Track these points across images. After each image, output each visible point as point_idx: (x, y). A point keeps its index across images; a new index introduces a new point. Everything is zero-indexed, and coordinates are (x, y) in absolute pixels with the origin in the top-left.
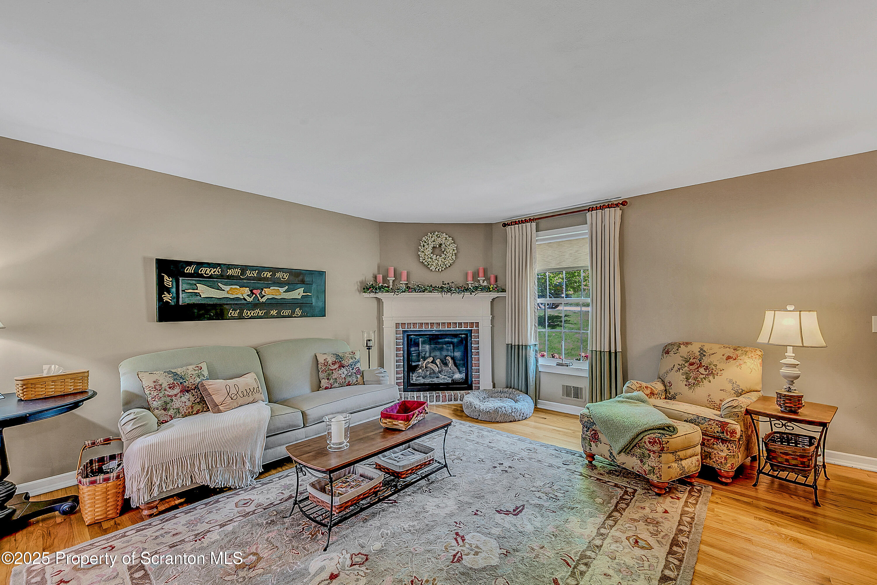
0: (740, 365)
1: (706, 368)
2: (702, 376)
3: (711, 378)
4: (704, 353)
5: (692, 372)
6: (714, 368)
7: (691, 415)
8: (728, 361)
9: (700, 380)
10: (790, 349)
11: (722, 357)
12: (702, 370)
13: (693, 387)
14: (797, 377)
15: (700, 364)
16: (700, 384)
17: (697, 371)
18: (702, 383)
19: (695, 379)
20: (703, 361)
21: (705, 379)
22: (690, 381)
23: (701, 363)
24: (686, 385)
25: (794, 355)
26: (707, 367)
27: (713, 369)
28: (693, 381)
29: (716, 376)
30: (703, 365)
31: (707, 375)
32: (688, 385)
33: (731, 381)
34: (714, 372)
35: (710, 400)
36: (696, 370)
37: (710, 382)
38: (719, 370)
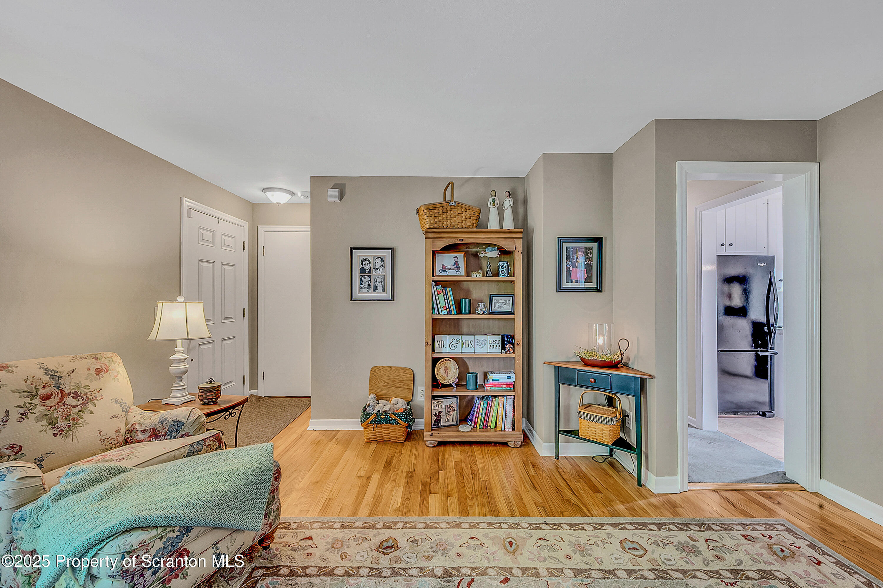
0: (116, 376)
1: (76, 396)
2: (77, 409)
3: (90, 406)
4: (58, 374)
5: (55, 409)
6: (86, 391)
7: (183, 449)
8: (100, 376)
9: (75, 416)
10: (179, 343)
11: (88, 372)
12: (70, 401)
13: (70, 432)
14: (185, 372)
15: (62, 393)
16: (79, 422)
17: (64, 405)
18: (82, 420)
19: (67, 417)
20: (63, 386)
21: (83, 412)
22: (59, 424)
23: (62, 391)
24: (55, 435)
25: (183, 349)
26: (75, 393)
27: (86, 393)
28: (65, 423)
29: (95, 401)
30: (67, 392)
31: (83, 404)
32: (59, 433)
33: (117, 401)
34: (90, 397)
35: (103, 438)
36: (61, 404)
37: (92, 413)
38: (96, 391)
